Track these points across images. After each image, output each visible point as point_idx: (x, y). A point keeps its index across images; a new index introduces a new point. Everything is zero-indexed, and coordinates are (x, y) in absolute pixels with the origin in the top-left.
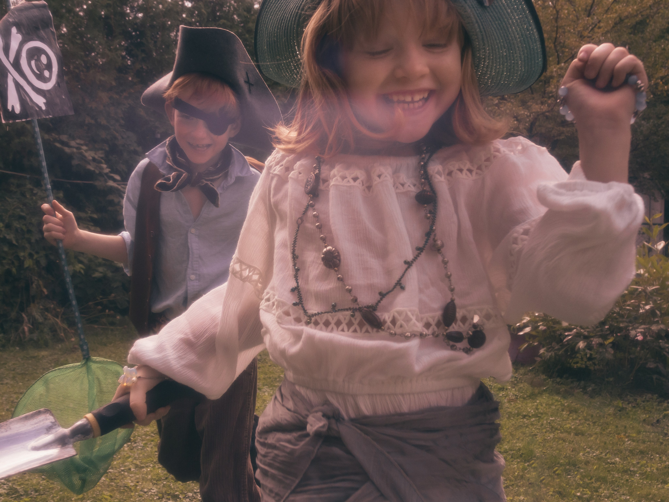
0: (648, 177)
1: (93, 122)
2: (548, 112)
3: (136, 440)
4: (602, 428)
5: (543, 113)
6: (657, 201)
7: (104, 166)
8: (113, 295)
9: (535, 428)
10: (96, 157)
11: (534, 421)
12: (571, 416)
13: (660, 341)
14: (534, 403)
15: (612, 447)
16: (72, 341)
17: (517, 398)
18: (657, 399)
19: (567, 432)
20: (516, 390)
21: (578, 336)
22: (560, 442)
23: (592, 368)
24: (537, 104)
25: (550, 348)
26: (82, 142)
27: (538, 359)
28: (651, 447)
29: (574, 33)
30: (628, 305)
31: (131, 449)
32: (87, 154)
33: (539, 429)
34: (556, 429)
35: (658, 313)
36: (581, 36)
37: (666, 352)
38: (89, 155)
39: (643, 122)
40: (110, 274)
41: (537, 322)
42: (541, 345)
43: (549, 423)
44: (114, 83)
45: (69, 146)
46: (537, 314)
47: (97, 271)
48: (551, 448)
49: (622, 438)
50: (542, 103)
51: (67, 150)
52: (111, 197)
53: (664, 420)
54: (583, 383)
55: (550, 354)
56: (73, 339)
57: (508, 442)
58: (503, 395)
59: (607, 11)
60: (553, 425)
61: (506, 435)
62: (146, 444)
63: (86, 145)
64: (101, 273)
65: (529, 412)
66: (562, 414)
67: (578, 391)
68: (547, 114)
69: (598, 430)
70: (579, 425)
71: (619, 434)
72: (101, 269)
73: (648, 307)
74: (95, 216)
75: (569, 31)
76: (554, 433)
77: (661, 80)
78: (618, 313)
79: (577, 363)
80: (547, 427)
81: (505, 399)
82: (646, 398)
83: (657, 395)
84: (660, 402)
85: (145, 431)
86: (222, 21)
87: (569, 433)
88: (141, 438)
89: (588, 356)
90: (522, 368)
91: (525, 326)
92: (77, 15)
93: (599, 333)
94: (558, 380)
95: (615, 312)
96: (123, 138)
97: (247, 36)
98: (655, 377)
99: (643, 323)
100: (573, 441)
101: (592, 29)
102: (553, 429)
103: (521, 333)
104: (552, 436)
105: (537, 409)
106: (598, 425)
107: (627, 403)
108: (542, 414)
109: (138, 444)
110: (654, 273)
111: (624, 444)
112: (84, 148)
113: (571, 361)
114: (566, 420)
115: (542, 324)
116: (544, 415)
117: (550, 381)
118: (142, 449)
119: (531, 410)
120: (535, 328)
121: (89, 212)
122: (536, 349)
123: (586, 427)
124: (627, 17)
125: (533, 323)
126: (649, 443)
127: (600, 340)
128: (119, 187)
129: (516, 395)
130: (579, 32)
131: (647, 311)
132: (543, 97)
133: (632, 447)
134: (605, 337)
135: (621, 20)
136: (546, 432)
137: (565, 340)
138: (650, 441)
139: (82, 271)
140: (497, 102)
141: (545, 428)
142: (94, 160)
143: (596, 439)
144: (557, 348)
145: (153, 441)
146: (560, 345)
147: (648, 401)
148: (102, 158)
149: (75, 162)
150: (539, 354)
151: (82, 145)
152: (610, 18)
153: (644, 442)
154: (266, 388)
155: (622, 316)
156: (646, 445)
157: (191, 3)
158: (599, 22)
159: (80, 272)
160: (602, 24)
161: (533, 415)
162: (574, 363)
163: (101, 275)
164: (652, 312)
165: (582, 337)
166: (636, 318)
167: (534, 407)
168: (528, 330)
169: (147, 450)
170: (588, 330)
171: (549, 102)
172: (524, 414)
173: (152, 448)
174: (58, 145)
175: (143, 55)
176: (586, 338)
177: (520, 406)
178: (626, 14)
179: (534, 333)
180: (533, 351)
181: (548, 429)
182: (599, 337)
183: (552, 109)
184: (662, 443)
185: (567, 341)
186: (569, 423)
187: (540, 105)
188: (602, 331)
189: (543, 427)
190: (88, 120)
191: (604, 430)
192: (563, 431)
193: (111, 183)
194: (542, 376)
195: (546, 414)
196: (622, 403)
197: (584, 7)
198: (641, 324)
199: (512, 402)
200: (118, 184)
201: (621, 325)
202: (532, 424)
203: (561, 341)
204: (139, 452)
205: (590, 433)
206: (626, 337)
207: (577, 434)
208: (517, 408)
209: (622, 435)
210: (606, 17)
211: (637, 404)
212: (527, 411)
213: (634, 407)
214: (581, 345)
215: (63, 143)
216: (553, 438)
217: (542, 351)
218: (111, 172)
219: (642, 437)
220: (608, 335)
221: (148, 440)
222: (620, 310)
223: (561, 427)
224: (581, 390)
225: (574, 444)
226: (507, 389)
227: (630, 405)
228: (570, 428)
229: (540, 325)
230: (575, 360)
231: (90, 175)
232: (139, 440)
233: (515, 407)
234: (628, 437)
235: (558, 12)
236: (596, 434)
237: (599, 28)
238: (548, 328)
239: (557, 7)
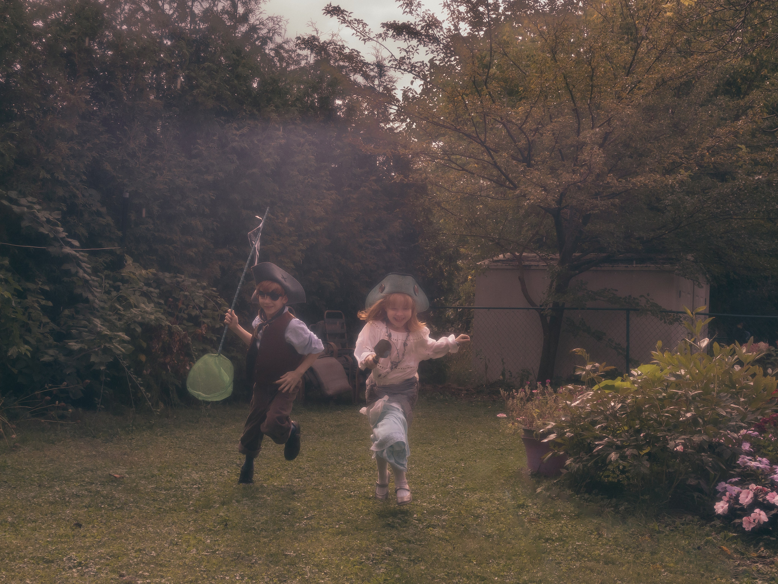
0: (692, 259)
1: (49, 176)
2: (580, 182)
3: (88, 564)
4: (635, 555)
5: (575, 183)
6: (702, 287)
7: (61, 229)
8: (65, 383)
9: (558, 555)
10: (51, 218)
11: (558, 546)
12: (601, 541)
13: (703, 454)
14: (558, 523)
15: (647, 579)
16: (13, 438)
17: (539, 518)
18: (698, 521)
19: (596, 560)
20: (537, 507)
21: (610, 446)
22: (588, 572)
23: (625, 482)
24: (568, 172)
25: (578, 458)
26: (35, 200)
27: (564, 471)
28: (691, 579)
29: (611, 93)
30: (667, 412)
31: (82, 575)
32: (39, 215)
33: (564, 556)
34: (583, 556)
35: (701, 421)
36: (618, 98)
37: (709, 467)
38: (43, 215)
39: (687, 197)
40: (62, 358)
41: (563, 428)
42: (567, 455)
43: (576, 549)
44: (76, 132)
45: (19, 205)
46: (563, 419)
47: (46, 354)
48: (577, 579)
49: (658, 568)
50: (574, 172)
51: (15, 208)
52: (66, 266)
53: (706, 547)
54: (614, 500)
55: (578, 466)
56: (14, 436)
57: (528, 572)
58: (523, 513)
59: (648, 71)
60: (579, 551)
61: (525, 563)
62: (99, 569)
63: (39, 204)
64: (52, 356)
65: (553, 535)
66: (590, 538)
67: (609, 510)
68: (579, 184)
69: (631, 558)
70: (609, 552)
71: (654, 563)
72: (51, 352)
73: (689, 415)
74: (47, 288)
75: (606, 91)
76: (580, 561)
77: (708, 151)
78: (655, 420)
79: (608, 476)
80: (573, 553)
81: (525, 518)
82: (685, 520)
83: (698, 517)
84: (702, 525)
85: (99, 553)
86: (207, 64)
87: (598, 561)
88: (94, 561)
89: (621, 467)
90: (545, 481)
91: (550, 432)
92: (34, 50)
93: (633, 444)
94: (586, 496)
95: (652, 418)
96: (83, 196)
97: (236, 82)
98: (696, 495)
99: (683, 433)
100: (602, 572)
101: (632, 90)
102: (579, 556)
103: (545, 441)
104: (578, 564)
105: (561, 531)
106: (631, 552)
107: (664, 525)
108: (567, 537)
109: (90, 569)
110: (697, 374)
111: (660, 575)
112: (37, 207)
113: (601, 473)
114: (594, 545)
115: (569, 431)
116: (569, 539)
117: (577, 497)
118: (95, 575)
119: (555, 533)
120: (561, 435)
121: (40, 283)
122: (563, 459)
123: (618, 554)
124: (671, 79)
125: (559, 429)
126: (688, 575)
127: (635, 451)
128: (78, 255)
129: (538, 514)
130: (616, 92)
131: (688, 419)
132: (575, 165)
133: (668, 580)
134: (639, 448)
135: (664, 82)
136: (571, 560)
137: (594, 451)
138: (690, 573)
139: (29, 354)
140: (522, 169)
141: (571, 555)
142: (48, 221)
143: (629, 569)
144: (585, 458)
145: (108, 565)
146: (590, 456)
147: (688, 524)
148: (58, 219)
149: (25, 224)
150: (565, 465)
151: (34, 203)
152: (652, 78)
153: (682, 574)
154: (246, 500)
155: (660, 424)
156: (684, 577)
157: (171, 41)
158: (640, 82)
159: (25, 354)
160: (642, 85)
161: (556, 538)
162: (605, 477)
163: (51, 359)
164: (694, 421)
165: (614, 447)
166: (676, 427)
167: (558, 529)
168: (552, 436)
169: (101, 576)
170: (621, 439)
171: (582, 171)
172: (547, 537)
173: (107, 574)
174: (5, 203)
175: (112, 100)
176: (619, 448)
177: (542, 527)
178: (669, 75)
179: (559, 441)
180: (559, 461)
181: (574, 556)
182: (633, 448)
183: (585, 179)
184: (703, 575)
185: (597, 451)
186: (598, 549)
187: (571, 174)
188: (637, 440)
189: (568, 553)
190: (43, 174)
191: (638, 559)
192: (590, 558)
193: (67, 250)
194: (568, 491)
195: (572, 537)
196: (659, 526)
197: (623, 64)
198: (682, 433)
199: (533, 522)
200: (75, 251)
201: (659, 434)
202: (556, 550)
203: (591, 449)
204: (92, 579)
205: (622, 561)
206: (664, 449)
207: (606, 563)
208: (539, 530)
209: (658, 566)
210: (647, 77)
211: (676, 527)
212: (550, 533)
213: (672, 530)
214: (613, 456)
215: (11, 200)
216: (580, 567)
217: (568, 462)
218: (68, 237)
219: (681, 568)
220: (643, 445)
221: (102, 564)
222: (658, 417)
223: (588, 553)
224: (612, 509)
225: (603, 575)
226: (527, 506)
227: (668, 528)
228: (599, 555)
229: (567, 432)
230: (606, 473)
231: (42, 239)
232: (91, 564)
233: (536, 528)
234: (664, 567)
235: (593, 70)
236: (628, 562)
237: (640, 89)
238: (576, 435)
239: (593, 64)
